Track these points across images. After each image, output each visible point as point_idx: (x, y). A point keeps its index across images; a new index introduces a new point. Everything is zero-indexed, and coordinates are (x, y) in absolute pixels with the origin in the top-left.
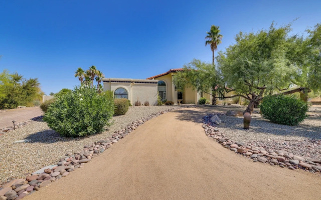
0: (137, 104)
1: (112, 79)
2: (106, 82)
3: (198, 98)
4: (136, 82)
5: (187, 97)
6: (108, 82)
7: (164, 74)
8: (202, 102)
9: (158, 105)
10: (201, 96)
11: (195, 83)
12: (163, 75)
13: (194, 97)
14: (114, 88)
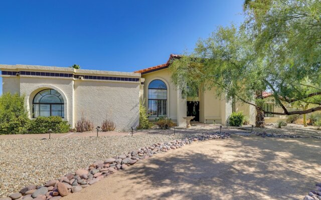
0: (82, 128)
1: (23, 67)
2: (10, 73)
3: (228, 113)
4: (86, 77)
5: (207, 112)
6: (14, 73)
7: (161, 65)
8: (236, 121)
9: (140, 128)
10: (234, 110)
11: (221, 79)
12: (160, 68)
13: (221, 110)
14: (28, 88)
